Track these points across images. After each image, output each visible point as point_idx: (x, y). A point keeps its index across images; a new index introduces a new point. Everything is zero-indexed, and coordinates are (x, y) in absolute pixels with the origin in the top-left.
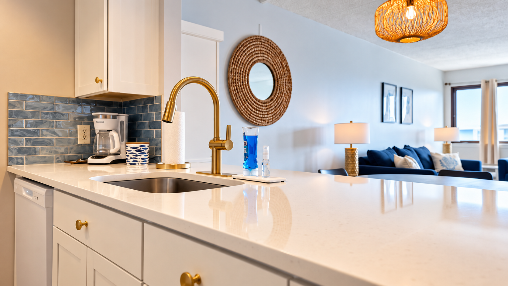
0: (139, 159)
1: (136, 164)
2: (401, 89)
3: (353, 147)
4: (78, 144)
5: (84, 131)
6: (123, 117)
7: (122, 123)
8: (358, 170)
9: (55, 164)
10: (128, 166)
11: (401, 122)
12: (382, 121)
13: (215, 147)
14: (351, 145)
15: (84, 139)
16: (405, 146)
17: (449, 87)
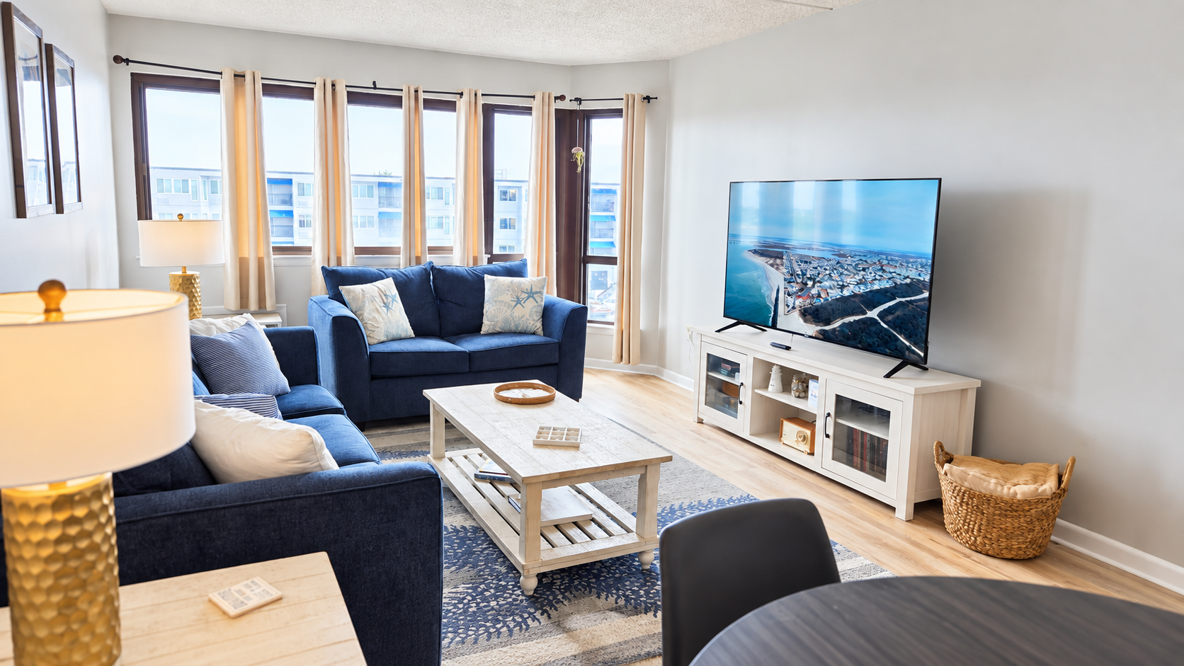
17: (125, 72)
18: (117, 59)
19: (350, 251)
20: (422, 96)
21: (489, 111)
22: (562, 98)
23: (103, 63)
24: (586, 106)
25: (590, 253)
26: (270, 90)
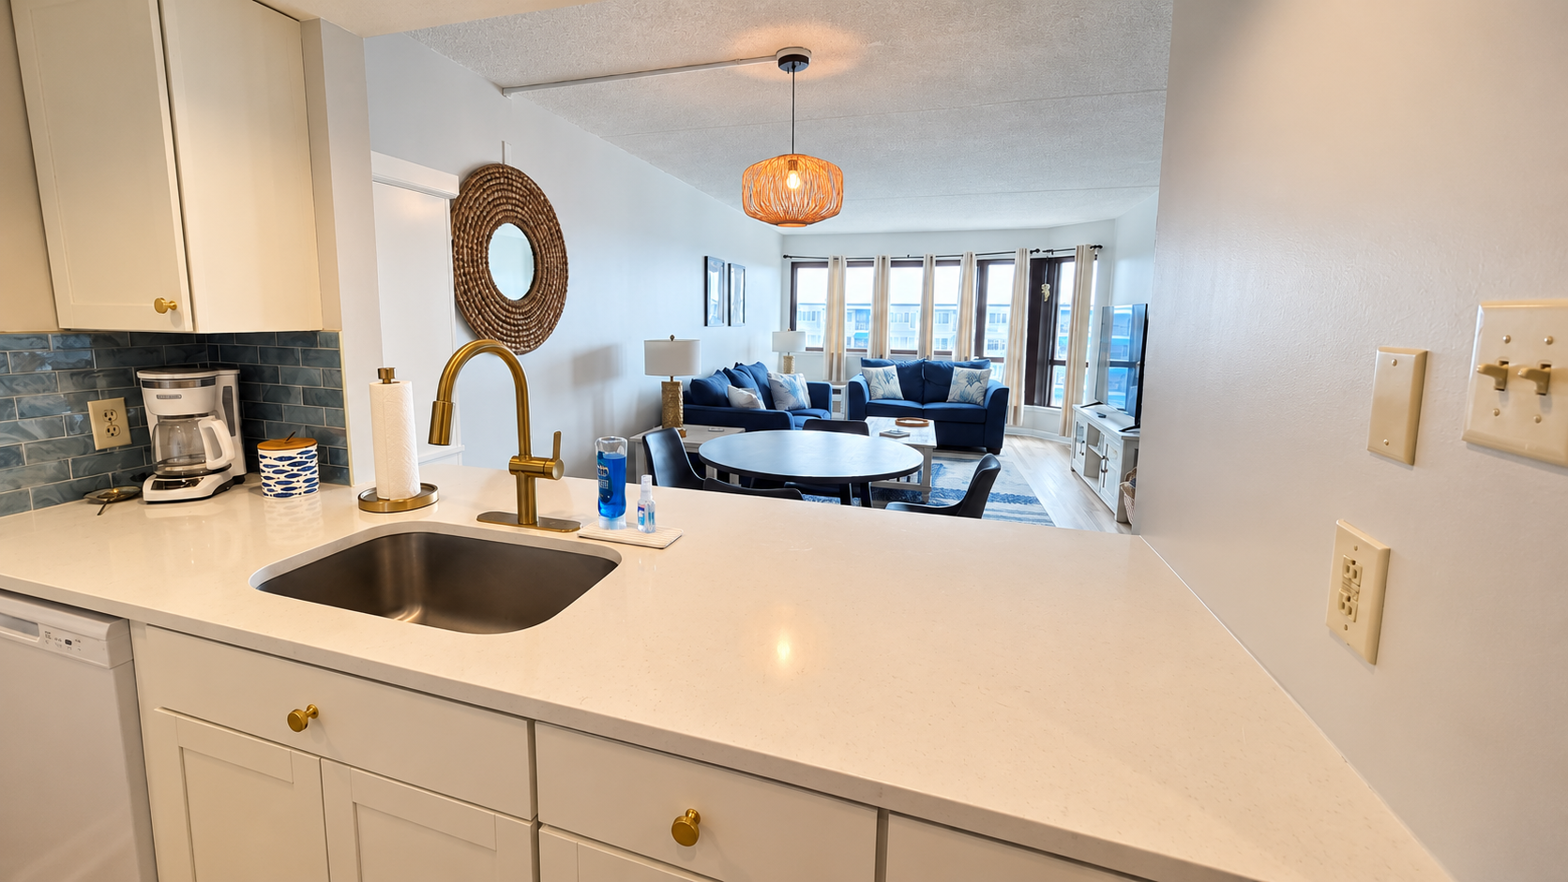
0: (299, 483)
1: (292, 494)
2: (729, 265)
3: (674, 380)
4: (97, 449)
5: (109, 416)
6: (228, 378)
7: (227, 390)
8: (682, 416)
9: (32, 511)
10: (271, 500)
11: (729, 325)
12: (706, 325)
13: (523, 471)
14: (672, 378)
15: (112, 435)
16: (737, 364)
17: (789, 261)
18: (785, 257)
19: (888, 353)
20: (935, 259)
21: (982, 265)
22: (1038, 251)
23: (779, 259)
24: (1056, 255)
25: (1056, 358)
26: (851, 264)
